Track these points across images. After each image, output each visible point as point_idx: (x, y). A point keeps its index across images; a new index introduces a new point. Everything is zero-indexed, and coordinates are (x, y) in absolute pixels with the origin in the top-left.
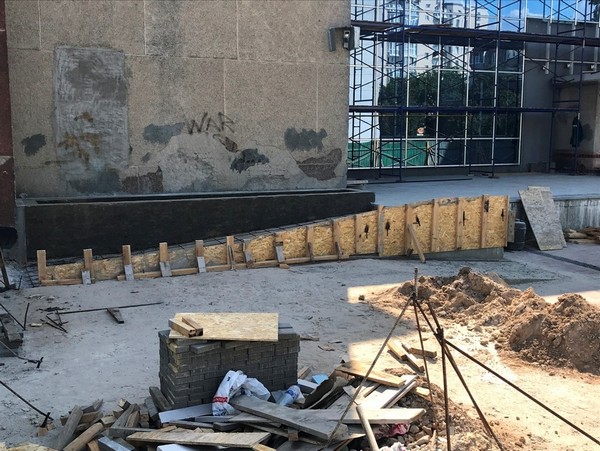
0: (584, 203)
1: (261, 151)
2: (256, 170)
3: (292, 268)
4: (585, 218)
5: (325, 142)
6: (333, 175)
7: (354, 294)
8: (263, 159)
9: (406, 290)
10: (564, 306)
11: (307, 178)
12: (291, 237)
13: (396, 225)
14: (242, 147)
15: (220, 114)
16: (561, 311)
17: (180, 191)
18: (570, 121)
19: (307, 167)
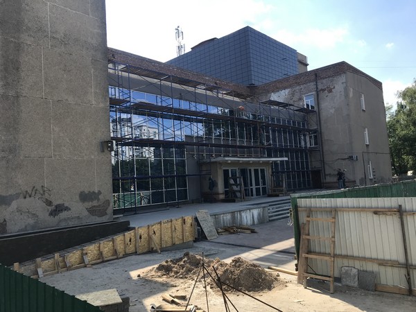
0: (222, 215)
1: (66, 204)
2: (63, 215)
3: (94, 267)
4: (224, 222)
5: (101, 197)
6: (106, 214)
7: (134, 274)
8: (67, 209)
9: (160, 268)
10: (236, 263)
11: (92, 217)
12: (91, 249)
13: (145, 236)
14: (55, 203)
15: (42, 186)
16: (235, 265)
17: (18, 232)
18: (208, 179)
19: (92, 211)
